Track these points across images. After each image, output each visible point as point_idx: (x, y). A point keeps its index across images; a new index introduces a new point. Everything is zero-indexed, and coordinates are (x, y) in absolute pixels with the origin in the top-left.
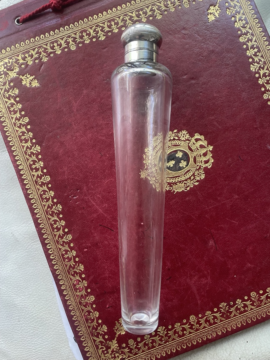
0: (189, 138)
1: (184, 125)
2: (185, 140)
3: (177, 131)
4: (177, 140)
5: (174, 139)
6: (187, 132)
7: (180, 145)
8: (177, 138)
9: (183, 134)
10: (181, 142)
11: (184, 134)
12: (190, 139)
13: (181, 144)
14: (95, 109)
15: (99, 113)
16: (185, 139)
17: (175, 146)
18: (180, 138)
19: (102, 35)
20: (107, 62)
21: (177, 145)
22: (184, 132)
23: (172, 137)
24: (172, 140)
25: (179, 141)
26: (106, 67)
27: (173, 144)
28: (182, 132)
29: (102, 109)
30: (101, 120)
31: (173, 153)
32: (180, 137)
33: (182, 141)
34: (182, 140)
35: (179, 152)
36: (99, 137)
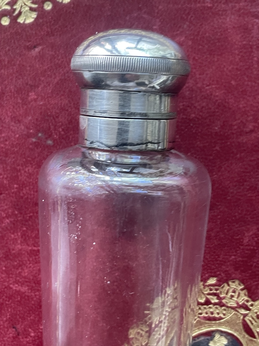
0: (247, 301)
1: (236, 269)
2: (236, 307)
3: (218, 281)
4: (215, 304)
5: (208, 302)
6: (242, 287)
7: (221, 318)
8: (215, 300)
9: (231, 290)
10: (224, 312)
11: (234, 292)
12: (249, 304)
13: (224, 315)
14: (3, 213)
15: (14, 224)
16: (238, 303)
17: (209, 319)
18: (224, 301)
19: (27, 8)
20: (38, 87)
21: (215, 319)
22: (236, 286)
23: (203, 296)
24: (202, 304)
25: (221, 306)
26: (35, 100)
27: (204, 315)
28: (229, 285)
29: (21, 213)
30: (19, 242)
31: (202, 338)
32: (224, 298)
33: (228, 307)
34: (229, 305)
35: (217, 336)
36: (11, 286)
